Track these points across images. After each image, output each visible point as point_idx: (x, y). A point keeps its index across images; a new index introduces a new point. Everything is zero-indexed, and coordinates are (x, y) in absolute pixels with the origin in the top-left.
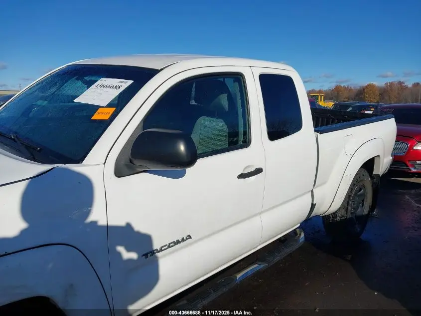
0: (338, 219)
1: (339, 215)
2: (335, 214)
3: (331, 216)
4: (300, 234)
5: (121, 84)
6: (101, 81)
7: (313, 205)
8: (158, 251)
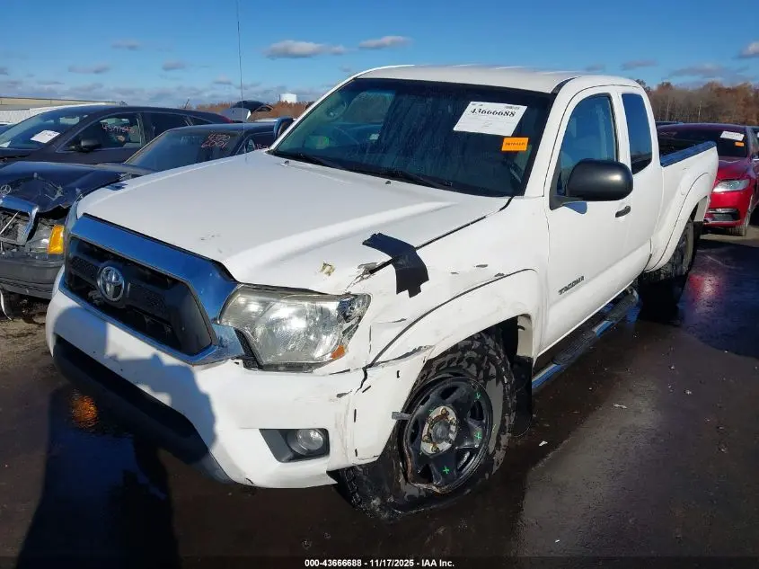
0: (662, 277)
1: (663, 271)
2: (659, 270)
4: (632, 293)
5: (511, 110)
6: (473, 106)
7: (651, 256)
8: (567, 289)
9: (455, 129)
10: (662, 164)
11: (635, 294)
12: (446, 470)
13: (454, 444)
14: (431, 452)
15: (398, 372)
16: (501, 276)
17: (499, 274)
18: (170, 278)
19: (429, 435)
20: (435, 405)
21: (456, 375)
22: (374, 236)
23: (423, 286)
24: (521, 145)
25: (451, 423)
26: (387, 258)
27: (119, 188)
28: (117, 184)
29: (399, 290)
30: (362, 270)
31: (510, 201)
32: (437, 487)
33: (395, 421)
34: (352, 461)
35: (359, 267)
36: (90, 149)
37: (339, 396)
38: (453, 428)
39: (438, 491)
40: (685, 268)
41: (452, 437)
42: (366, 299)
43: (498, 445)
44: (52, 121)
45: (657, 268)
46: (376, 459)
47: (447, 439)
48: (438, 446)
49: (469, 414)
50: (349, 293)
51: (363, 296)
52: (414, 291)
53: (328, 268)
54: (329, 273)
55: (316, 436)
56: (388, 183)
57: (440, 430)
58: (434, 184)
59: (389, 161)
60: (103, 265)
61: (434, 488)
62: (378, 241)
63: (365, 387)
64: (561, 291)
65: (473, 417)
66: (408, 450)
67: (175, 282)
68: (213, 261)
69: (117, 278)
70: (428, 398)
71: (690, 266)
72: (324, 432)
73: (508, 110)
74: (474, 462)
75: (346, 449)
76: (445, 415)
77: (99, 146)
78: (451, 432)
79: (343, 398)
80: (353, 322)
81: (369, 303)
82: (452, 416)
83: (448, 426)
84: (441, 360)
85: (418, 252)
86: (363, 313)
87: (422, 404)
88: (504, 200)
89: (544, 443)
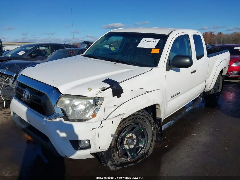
0: (211, 93)
1: (212, 91)
2: (210, 91)
3: (208, 92)
4: (200, 98)
5: (155, 40)
6: (143, 39)
7: (206, 86)
8: (173, 96)
9: (137, 47)
10: (208, 57)
11: (201, 98)
12: (133, 154)
13: (135, 146)
14: (128, 148)
15: (112, 122)
16: (148, 92)
17: (148, 91)
18: (43, 93)
19: (127, 142)
20: (128, 133)
21: (135, 123)
22: (106, 79)
23: (121, 95)
24: (157, 51)
25: (134, 139)
26: (109, 86)
27: (33, 67)
28: (33, 66)
29: (114, 96)
30: (101, 90)
31: (152, 68)
32: (129, 159)
33: (112, 138)
34: (98, 150)
35: (100, 88)
36: (34, 57)
37: (93, 129)
38: (135, 141)
39: (130, 161)
40: (219, 91)
41: (135, 143)
42: (102, 99)
43: (151, 146)
44: (24, 49)
45: (209, 90)
46: (107, 150)
47: (133, 144)
48: (130, 146)
49: (140, 136)
50: (96, 97)
51: (102, 98)
52: (119, 96)
53: (90, 89)
54: (90, 91)
55: (87, 142)
56: (115, 63)
57: (130, 141)
58: (129, 63)
59: (118, 57)
60: (25, 89)
61: (128, 160)
62: (107, 81)
63: (101, 126)
64: (171, 97)
65: (142, 137)
66: (119, 147)
67: (44, 94)
68: (55, 87)
69: (28, 94)
70: (125, 130)
71: (222, 90)
72: (89, 141)
73: (154, 40)
74: (142, 151)
75: (95, 146)
76: (132, 136)
77: (37, 56)
78: (135, 142)
79: (94, 130)
80: (98, 106)
81: (104, 100)
82: (134, 137)
83: (133, 140)
84: (129, 118)
85: (120, 84)
86: (102, 103)
87: (124, 132)
88: (151, 68)
89: (167, 146)
